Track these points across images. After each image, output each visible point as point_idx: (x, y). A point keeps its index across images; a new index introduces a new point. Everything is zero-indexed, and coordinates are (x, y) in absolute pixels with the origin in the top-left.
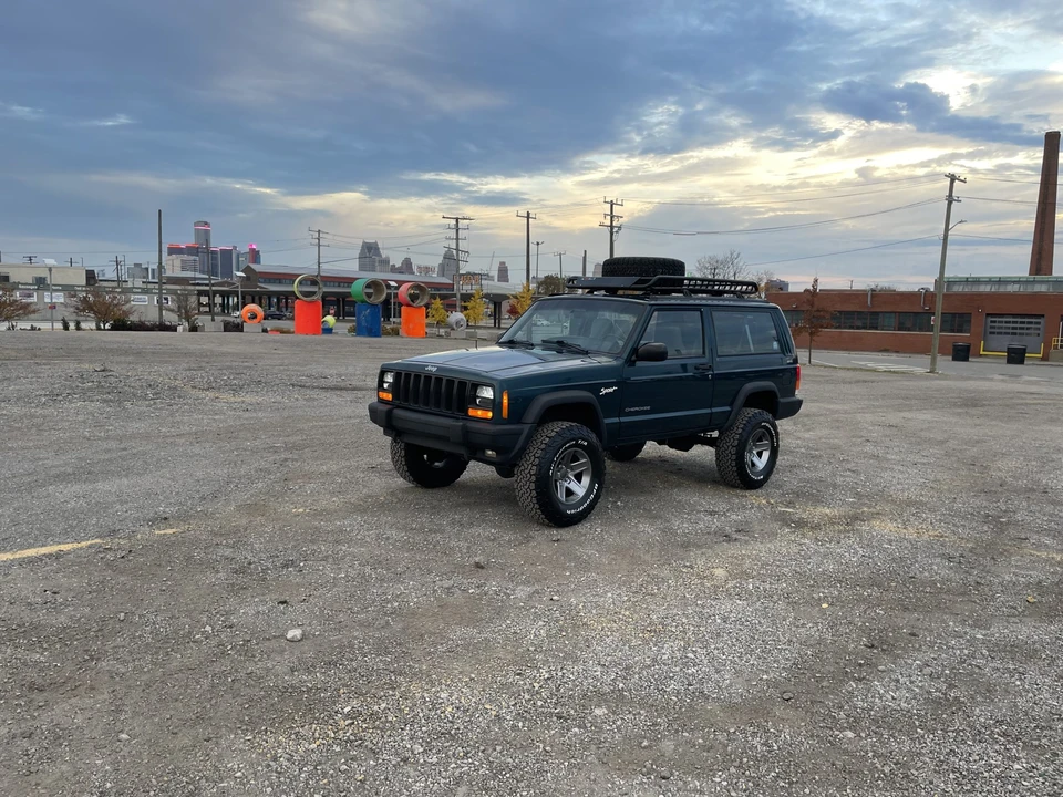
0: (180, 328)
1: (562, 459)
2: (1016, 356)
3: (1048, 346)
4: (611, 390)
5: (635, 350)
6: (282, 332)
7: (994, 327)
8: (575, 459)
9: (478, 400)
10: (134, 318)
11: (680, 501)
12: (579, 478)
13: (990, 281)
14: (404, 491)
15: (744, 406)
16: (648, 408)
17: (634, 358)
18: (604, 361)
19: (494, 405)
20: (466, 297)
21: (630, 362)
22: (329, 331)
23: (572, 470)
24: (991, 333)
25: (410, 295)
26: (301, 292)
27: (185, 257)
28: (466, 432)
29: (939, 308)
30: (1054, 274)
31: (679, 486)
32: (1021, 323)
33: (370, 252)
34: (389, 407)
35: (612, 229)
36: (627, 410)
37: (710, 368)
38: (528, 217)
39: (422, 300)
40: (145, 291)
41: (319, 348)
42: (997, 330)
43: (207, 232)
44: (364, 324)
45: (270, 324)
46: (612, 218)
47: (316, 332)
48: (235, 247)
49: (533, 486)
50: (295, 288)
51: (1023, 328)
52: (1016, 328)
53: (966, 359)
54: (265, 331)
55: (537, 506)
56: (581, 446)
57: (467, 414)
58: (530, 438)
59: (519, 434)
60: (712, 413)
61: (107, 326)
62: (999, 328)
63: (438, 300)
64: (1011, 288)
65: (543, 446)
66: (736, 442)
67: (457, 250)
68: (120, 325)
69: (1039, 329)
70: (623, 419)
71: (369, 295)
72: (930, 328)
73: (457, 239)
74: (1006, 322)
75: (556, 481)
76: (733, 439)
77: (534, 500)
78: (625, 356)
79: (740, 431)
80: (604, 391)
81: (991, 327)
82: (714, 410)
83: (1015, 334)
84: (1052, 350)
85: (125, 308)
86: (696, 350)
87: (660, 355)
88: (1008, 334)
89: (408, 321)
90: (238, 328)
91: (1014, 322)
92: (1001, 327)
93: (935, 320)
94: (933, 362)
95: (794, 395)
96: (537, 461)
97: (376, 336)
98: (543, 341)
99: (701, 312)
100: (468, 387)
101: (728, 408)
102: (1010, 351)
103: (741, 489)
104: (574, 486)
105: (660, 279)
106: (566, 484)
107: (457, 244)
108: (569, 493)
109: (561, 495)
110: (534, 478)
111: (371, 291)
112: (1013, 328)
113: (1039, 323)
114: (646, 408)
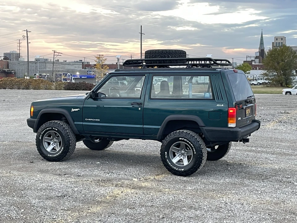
4: (76, 110)
16: (99, 120)
36: (86, 120)
56: (55, 130)
60: (143, 128)
70: (85, 123)
80: (73, 110)
82: (145, 126)
95: (226, 126)
99: (145, 76)
104: (57, 147)
106: (55, 145)
114: (97, 120)
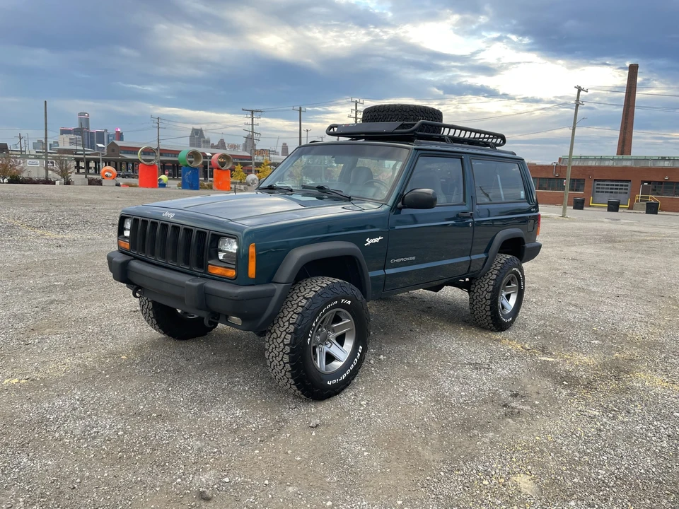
0: (57, 182)
1: (322, 323)
2: (614, 207)
3: (632, 201)
4: (376, 240)
5: (400, 197)
6: (131, 186)
7: (599, 188)
8: (337, 319)
9: (221, 256)
10: (25, 175)
11: (440, 351)
12: (340, 340)
13: (595, 159)
14: (154, 344)
15: (499, 252)
16: (414, 258)
17: (400, 204)
18: (370, 207)
19: (239, 260)
20: (259, 165)
21: (395, 209)
22: (163, 185)
23: (334, 332)
24: (597, 192)
25: (219, 162)
26: (144, 160)
27: (72, 136)
28: (204, 294)
29: (569, 175)
30: (632, 154)
31: (434, 329)
32: (616, 185)
33: (197, 135)
34: (128, 258)
35: (356, 120)
36: (392, 261)
37: (471, 216)
38: (300, 111)
39: (228, 165)
40: (37, 157)
41: (151, 197)
42: (600, 190)
43: (87, 120)
44: (187, 181)
45: (121, 181)
46: (356, 112)
47: (154, 186)
48: (106, 130)
49: (286, 359)
50: (139, 156)
51: (617, 189)
52: (613, 189)
53: (582, 208)
54: (118, 185)
55: (291, 381)
56: (344, 306)
57: (206, 271)
58: (285, 299)
59: (270, 295)
60: (471, 260)
61: (6, 180)
62: (602, 188)
63: (239, 165)
64: (607, 163)
65: (300, 310)
66: (491, 288)
67: (253, 132)
68: (15, 180)
69: (627, 189)
70: (389, 271)
71: (191, 162)
72: (563, 188)
73: (253, 125)
74: (607, 185)
75: (314, 348)
76: (487, 285)
77: (289, 375)
78: (390, 202)
79: (494, 277)
80: (369, 241)
81: (597, 188)
82: (473, 257)
83: (612, 192)
84: (635, 203)
85: (17, 168)
86: (457, 197)
87: (428, 203)
88: (607, 192)
89: (218, 180)
90: (99, 183)
91: (611, 185)
92: (604, 188)
93: (566, 183)
94: (564, 210)
95: (535, 240)
96: (292, 328)
97: (195, 189)
98: (304, 187)
99: (461, 159)
100: (208, 239)
101: (483, 256)
102: (609, 203)
103: (492, 331)
104: (334, 349)
105: (423, 124)
106: (325, 349)
107: (253, 129)
108: (330, 358)
109: (320, 362)
110: (288, 349)
111: (193, 159)
112: (611, 189)
113: (627, 186)
114: (411, 259)
